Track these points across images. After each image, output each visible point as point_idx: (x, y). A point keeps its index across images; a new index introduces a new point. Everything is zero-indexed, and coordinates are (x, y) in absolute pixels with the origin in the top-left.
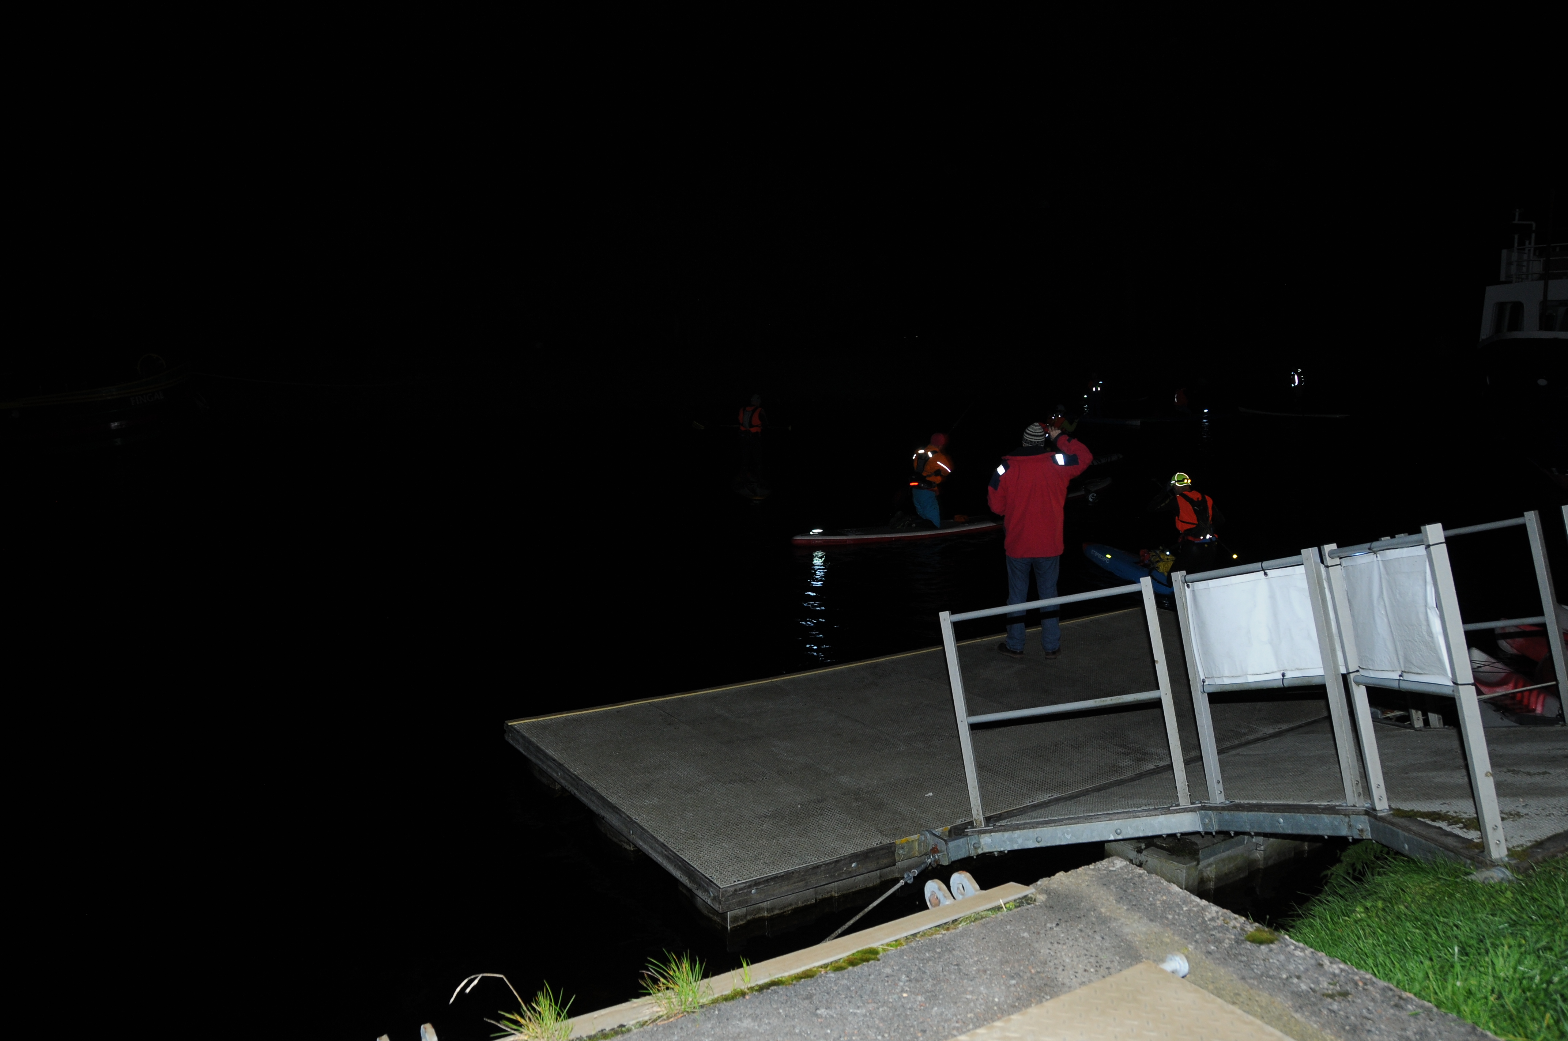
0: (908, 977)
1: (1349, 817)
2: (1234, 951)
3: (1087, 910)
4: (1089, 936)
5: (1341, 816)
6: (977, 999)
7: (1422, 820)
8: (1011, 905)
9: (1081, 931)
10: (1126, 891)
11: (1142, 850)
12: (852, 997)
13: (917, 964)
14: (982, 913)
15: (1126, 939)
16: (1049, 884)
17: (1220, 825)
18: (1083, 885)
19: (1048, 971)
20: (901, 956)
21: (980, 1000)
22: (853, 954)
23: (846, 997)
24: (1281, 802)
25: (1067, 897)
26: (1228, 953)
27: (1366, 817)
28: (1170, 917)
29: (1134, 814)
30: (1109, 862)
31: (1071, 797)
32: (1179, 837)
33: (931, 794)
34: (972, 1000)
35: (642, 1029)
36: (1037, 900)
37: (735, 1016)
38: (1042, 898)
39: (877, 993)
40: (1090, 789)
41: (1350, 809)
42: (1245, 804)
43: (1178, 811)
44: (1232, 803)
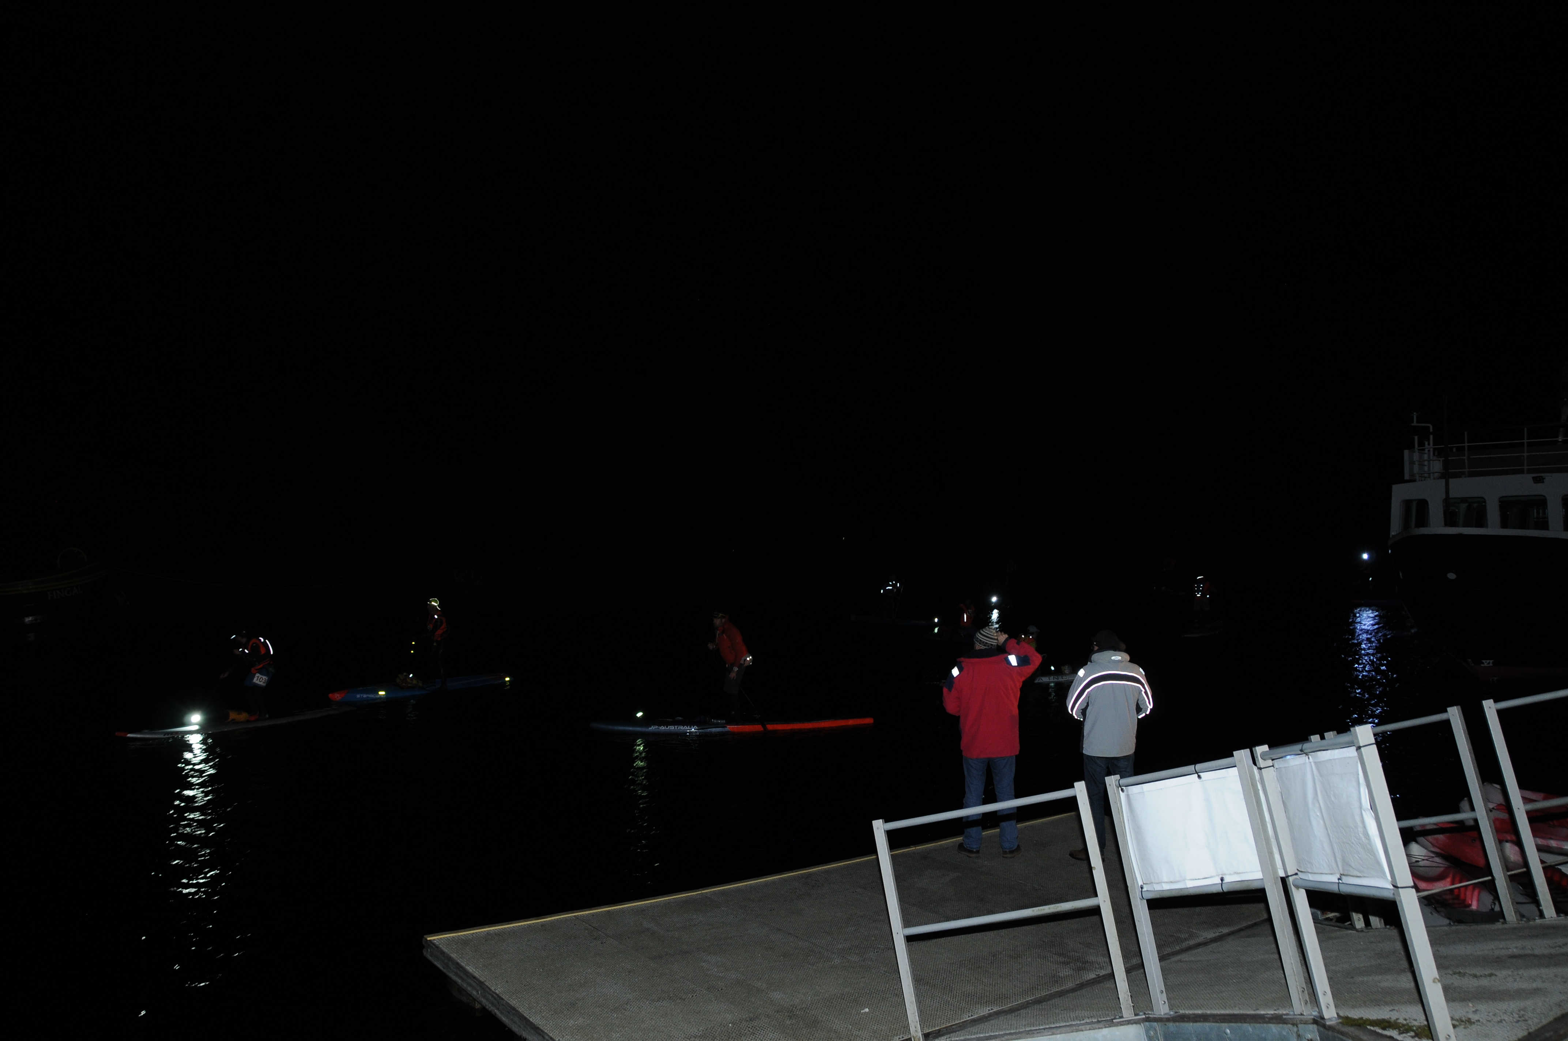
1: (1297, 1027)
5: (1289, 1025)
7: (1372, 1028)
17: (1165, 1038)
24: (1227, 1012)
27: (1315, 1026)
29: (1077, 1028)
31: (1011, 1011)
33: (867, 1010)
40: (1031, 1002)
41: (1298, 1018)
42: (1191, 1014)
43: (1122, 1023)
44: (1177, 1014)
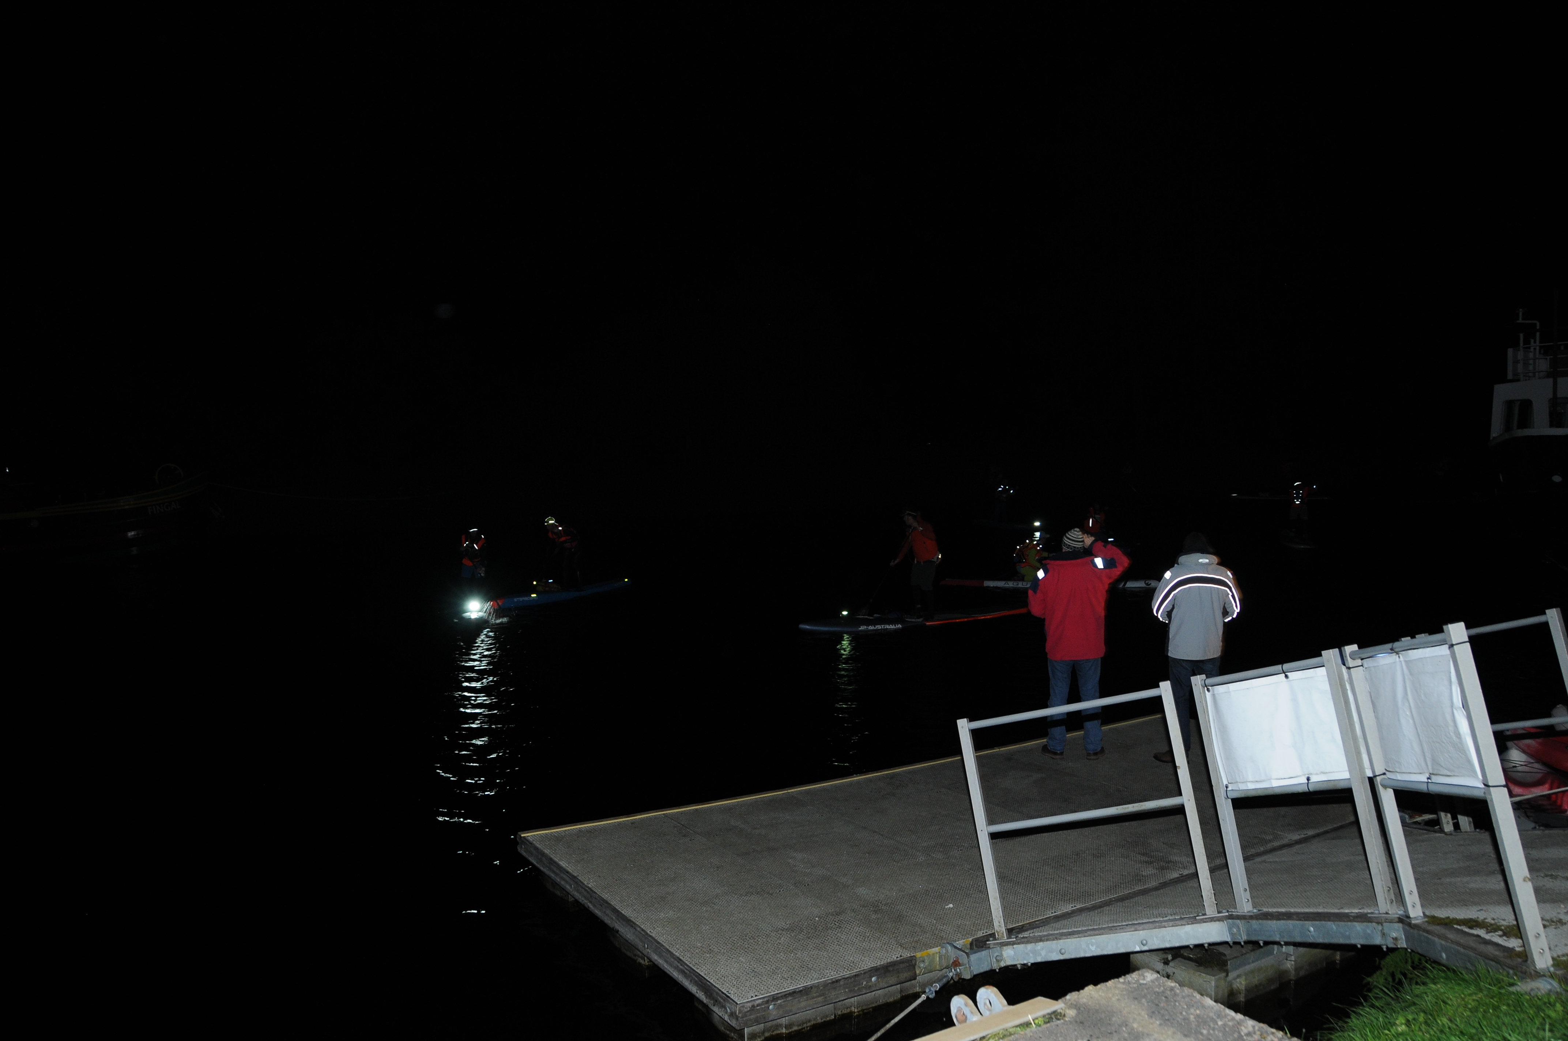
1: (1382, 925)
3: (1119, 1025)
5: (1374, 924)
7: (1459, 927)
8: (1040, 1021)
10: (1158, 1005)
11: (1169, 961)
14: (1011, 1030)
16: (1078, 998)
17: (1248, 934)
18: (1114, 999)
24: (1311, 910)
25: (1097, 1011)
27: (1400, 925)
28: (1205, 1032)
29: (1160, 924)
30: (1139, 975)
31: (1094, 908)
32: (1206, 948)
33: (951, 906)
36: (1066, 1015)
38: (1071, 1013)
40: (1114, 899)
41: (1383, 917)
42: (1274, 912)
43: (1205, 920)
44: (1260, 912)
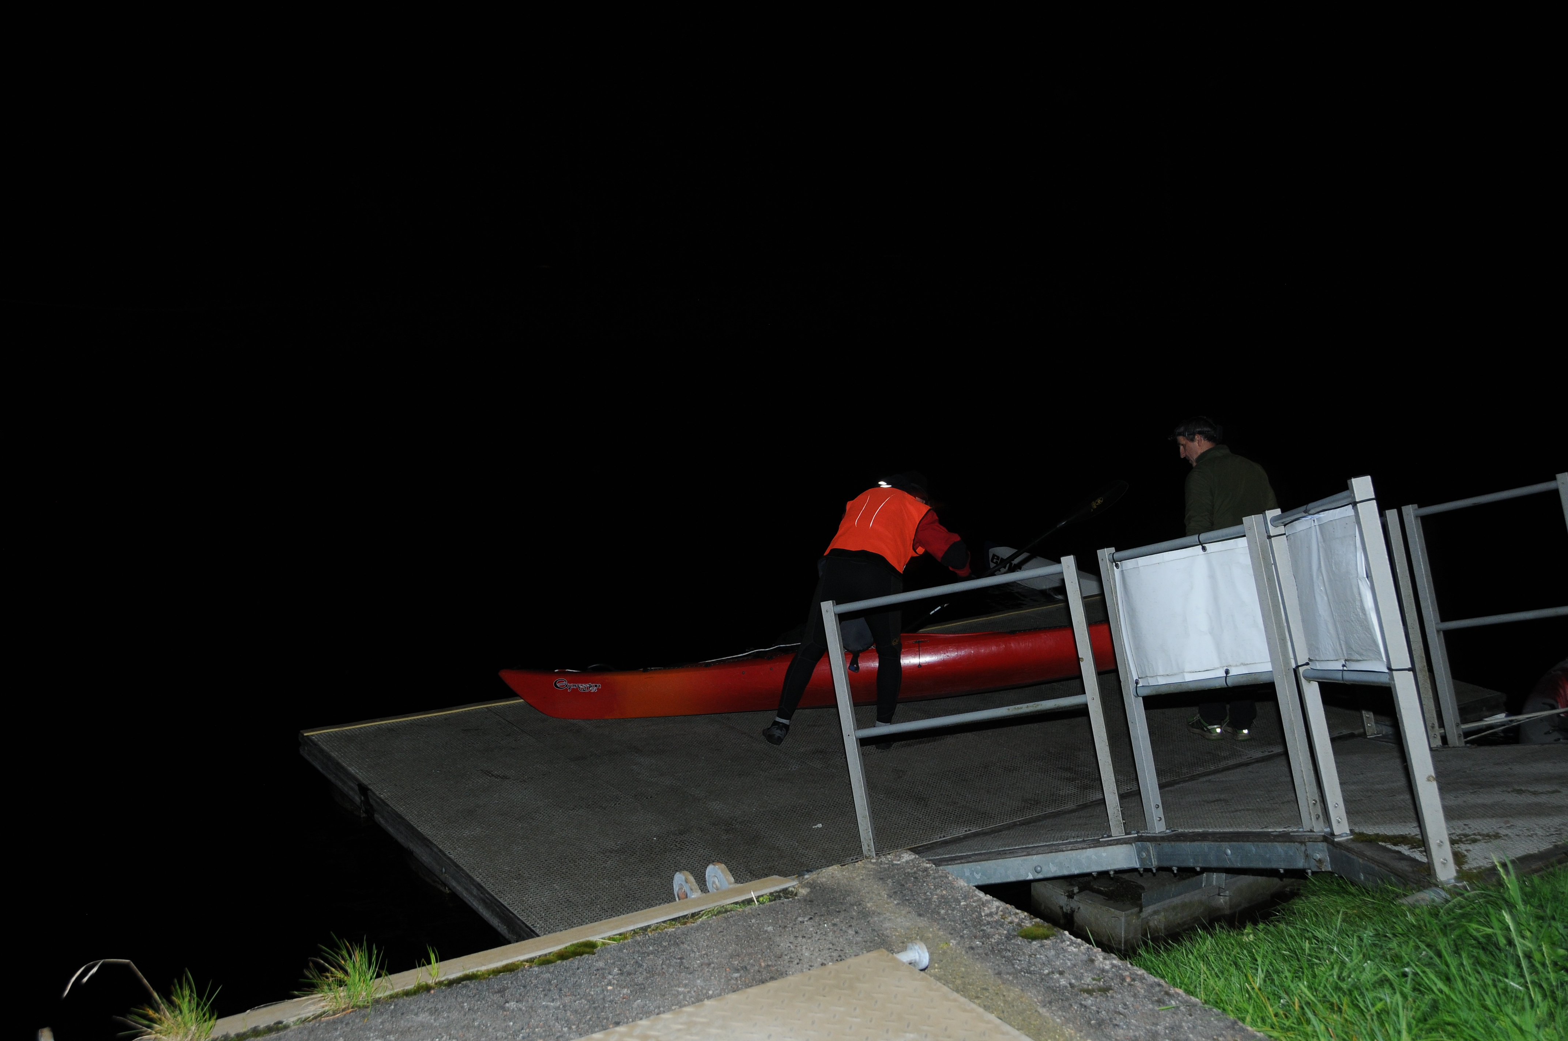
0: (620, 970)
1: (1305, 845)
2: (1001, 946)
3: (851, 905)
4: (841, 930)
5: (1296, 843)
6: (689, 992)
7: (1383, 844)
8: (765, 899)
9: (834, 925)
10: (903, 885)
12: (550, 990)
13: (636, 957)
14: (728, 907)
15: (883, 934)
16: (818, 878)
17: (1160, 860)
18: (857, 879)
19: (780, 965)
20: (621, 950)
21: (692, 992)
22: (566, 948)
23: (544, 990)
24: (1231, 830)
25: (833, 890)
26: (993, 948)
27: (1325, 844)
28: (943, 912)
31: (992, 832)
34: (683, 993)
35: (301, 1026)
36: (797, 892)
37: (412, 1011)
38: (804, 891)
39: (580, 986)
41: (1307, 835)
42: (1191, 833)
43: (1110, 842)
44: (1175, 833)
